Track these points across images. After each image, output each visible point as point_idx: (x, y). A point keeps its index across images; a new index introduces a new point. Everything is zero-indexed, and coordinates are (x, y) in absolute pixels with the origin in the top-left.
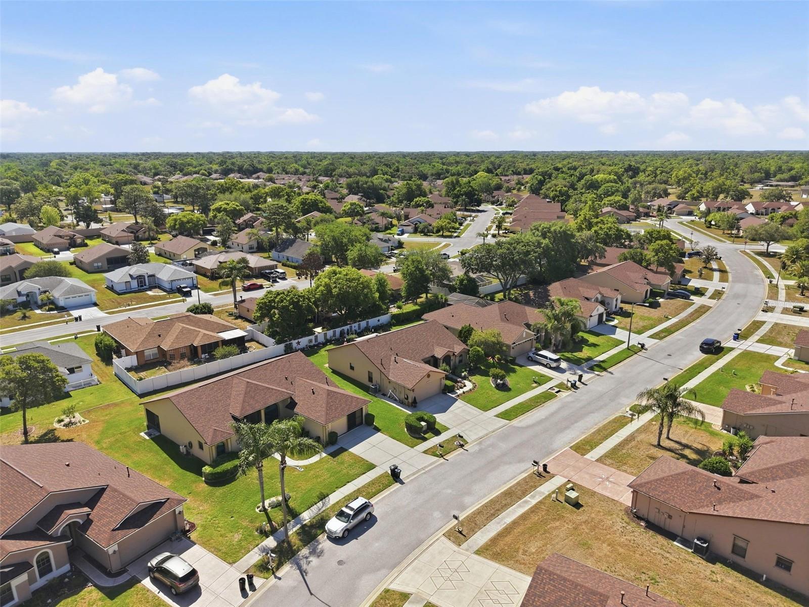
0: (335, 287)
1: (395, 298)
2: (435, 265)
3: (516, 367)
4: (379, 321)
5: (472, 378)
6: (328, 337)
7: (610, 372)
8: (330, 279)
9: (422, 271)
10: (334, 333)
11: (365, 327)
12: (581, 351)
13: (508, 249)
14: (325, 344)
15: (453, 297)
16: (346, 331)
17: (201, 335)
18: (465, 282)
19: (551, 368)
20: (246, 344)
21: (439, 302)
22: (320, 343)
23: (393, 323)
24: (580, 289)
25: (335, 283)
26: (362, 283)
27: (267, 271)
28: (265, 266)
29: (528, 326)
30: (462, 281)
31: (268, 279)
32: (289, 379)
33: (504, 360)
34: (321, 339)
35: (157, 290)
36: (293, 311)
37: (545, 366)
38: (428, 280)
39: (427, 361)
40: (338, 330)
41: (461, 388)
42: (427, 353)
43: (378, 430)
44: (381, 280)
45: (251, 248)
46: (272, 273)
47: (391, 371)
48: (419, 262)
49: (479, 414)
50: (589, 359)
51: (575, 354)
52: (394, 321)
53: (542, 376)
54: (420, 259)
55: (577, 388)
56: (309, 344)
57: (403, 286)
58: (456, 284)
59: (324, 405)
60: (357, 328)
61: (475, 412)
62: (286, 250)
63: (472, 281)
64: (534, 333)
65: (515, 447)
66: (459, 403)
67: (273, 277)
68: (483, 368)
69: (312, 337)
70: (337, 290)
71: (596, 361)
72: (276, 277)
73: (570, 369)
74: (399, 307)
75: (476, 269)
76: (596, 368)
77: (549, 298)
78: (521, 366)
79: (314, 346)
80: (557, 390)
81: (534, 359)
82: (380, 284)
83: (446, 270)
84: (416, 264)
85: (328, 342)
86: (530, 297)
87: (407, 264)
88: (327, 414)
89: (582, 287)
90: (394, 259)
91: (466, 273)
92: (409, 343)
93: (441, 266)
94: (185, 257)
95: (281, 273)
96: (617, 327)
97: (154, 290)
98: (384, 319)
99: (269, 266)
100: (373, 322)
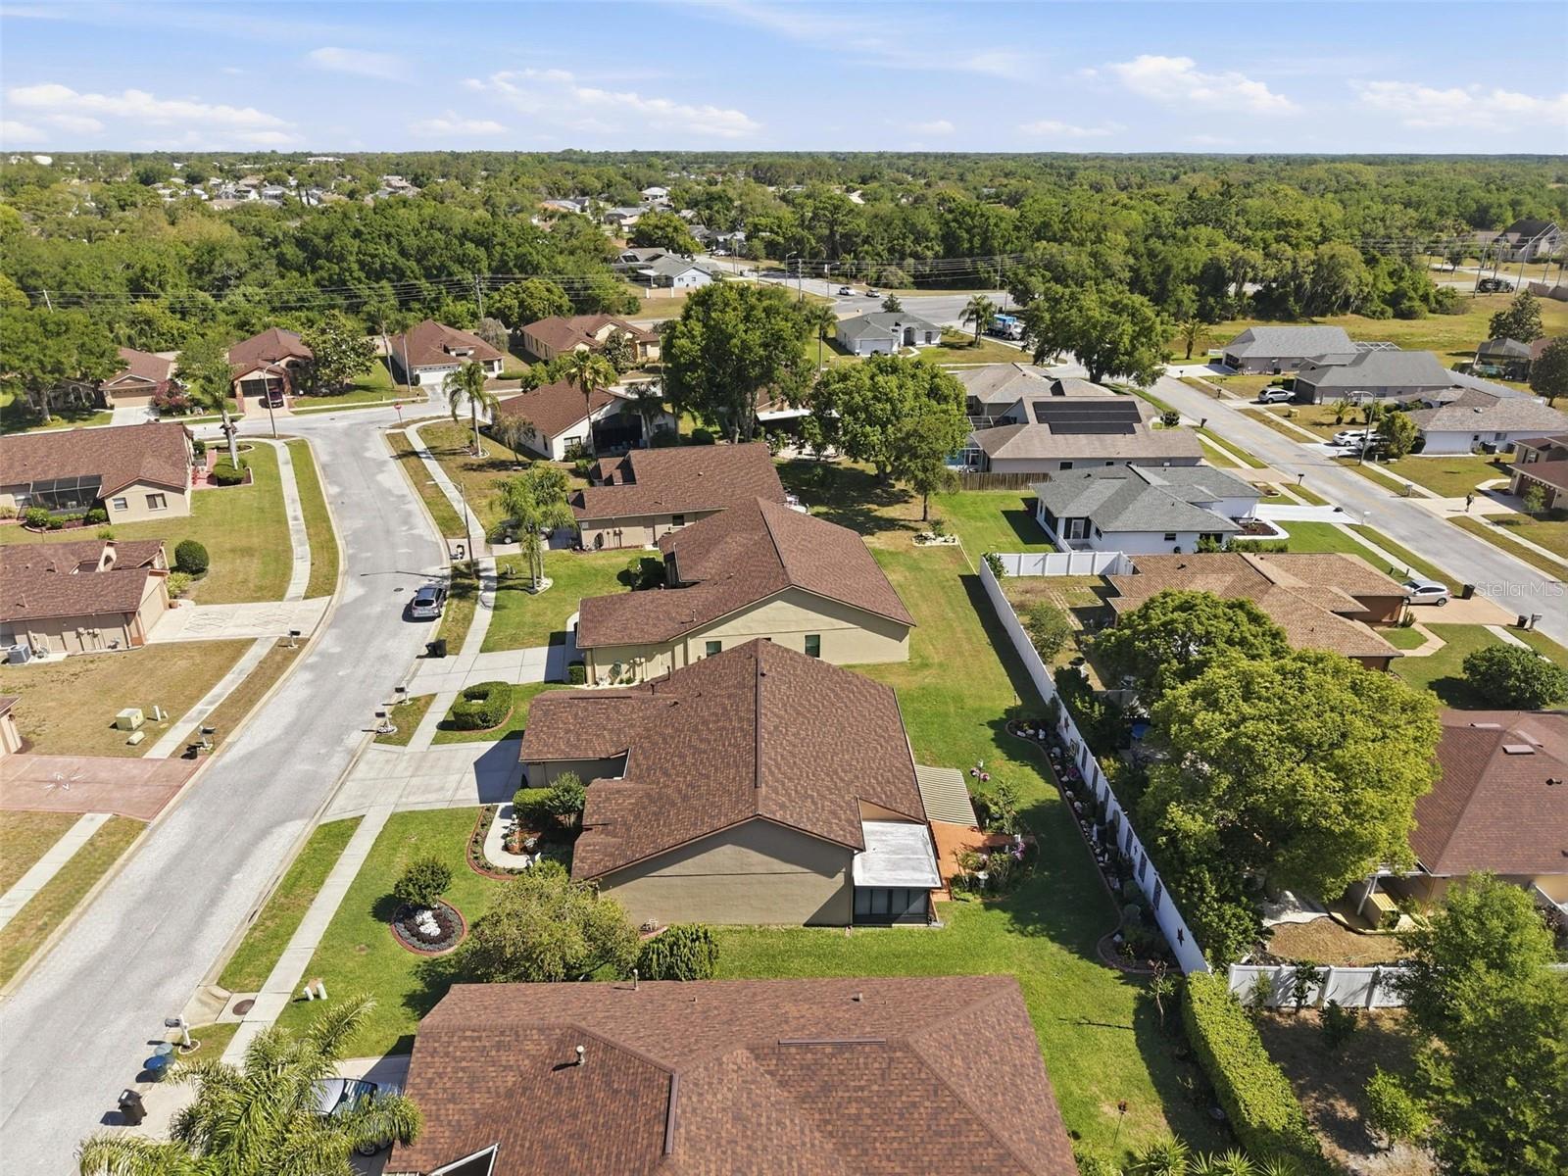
41: (506, 837)
49: (403, 800)
65: (273, 774)
66: (468, 796)
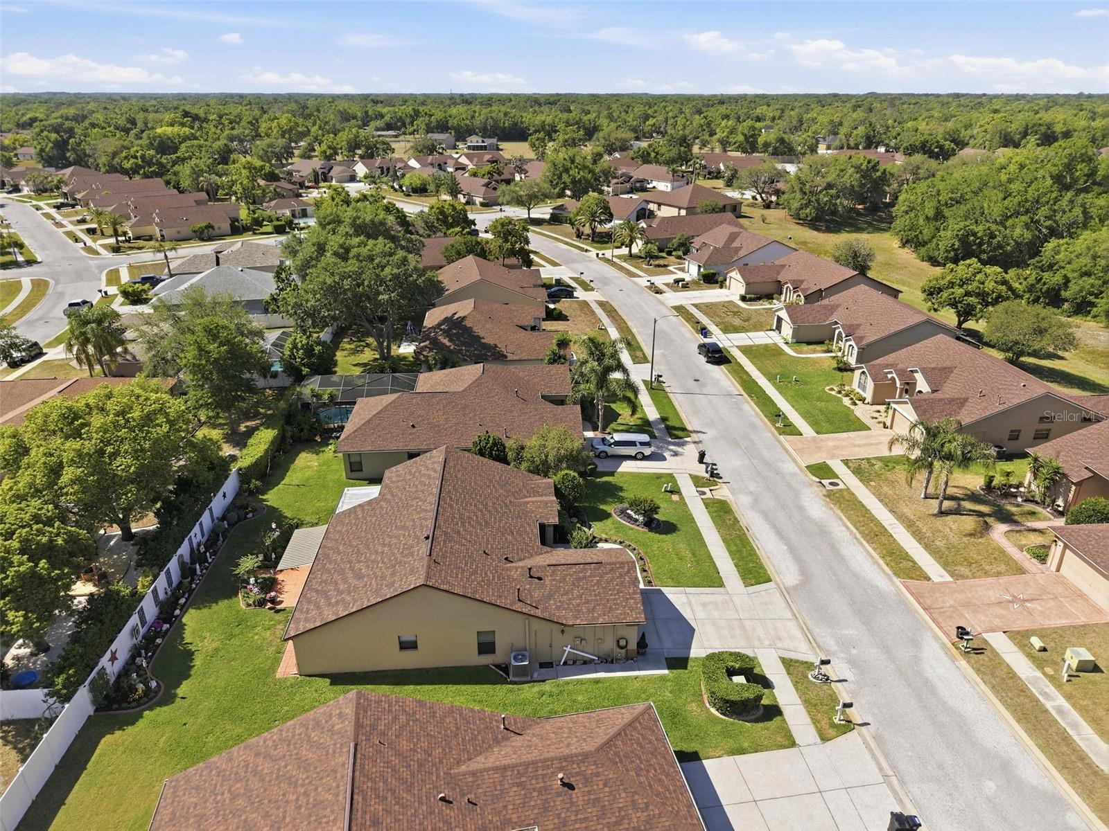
3: (609, 479)
4: (224, 496)
6: (162, 595)
7: (697, 432)
10: (169, 576)
11: (212, 525)
14: (170, 619)
16: (187, 557)
19: (644, 458)
22: (154, 625)
23: (257, 487)
29: (552, 400)
34: (151, 611)
37: (634, 458)
40: (173, 565)
43: (692, 757)
47: (551, 604)
49: (727, 598)
52: (255, 483)
53: (657, 476)
56: (135, 643)
60: (199, 537)
61: (720, 598)
69: (135, 619)
71: (657, 422)
76: (677, 433)
78: (611, 474)
80: (707, 490)
81: (611, 453)
85: (171, 609)
98: (230, 486)
100: (218, 504)
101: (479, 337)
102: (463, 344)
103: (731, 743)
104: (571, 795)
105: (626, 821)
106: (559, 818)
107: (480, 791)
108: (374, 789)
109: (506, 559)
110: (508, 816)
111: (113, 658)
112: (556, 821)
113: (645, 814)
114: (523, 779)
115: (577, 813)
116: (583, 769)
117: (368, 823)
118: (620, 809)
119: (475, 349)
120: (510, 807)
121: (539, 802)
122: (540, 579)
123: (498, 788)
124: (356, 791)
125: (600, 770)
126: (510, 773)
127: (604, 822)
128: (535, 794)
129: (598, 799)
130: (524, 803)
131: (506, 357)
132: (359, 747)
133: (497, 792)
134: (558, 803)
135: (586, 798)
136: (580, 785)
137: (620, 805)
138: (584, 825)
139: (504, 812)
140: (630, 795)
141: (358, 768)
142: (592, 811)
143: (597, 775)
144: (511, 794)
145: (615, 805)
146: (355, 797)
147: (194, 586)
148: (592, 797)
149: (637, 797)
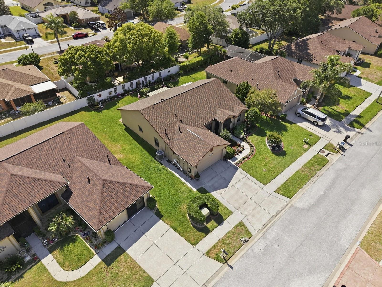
0: (130, 43)
1: (183, 48)
2: (216, 19)
3: (287, 124)
4: (169, 71)
5: (249, 138)
6: (126, 88)
7: (368, 129)
8: (125, 35)
9: (205, 26)
10: (132, 84)
11: (158, 78)
12: (338, 104)
13: (280, 6)
14: (123, 95)
15: (230, 49)
16: (141, 82)
17: (13, 89)
18: (240, 35)
19: (317, 125)
20: (58, 94)
21: (218, 53)
22: (119, 94)
23: (181, 73)
24: (333, 42)
25: (129, 38)
26: (153, 39)
27: (92, 22)
28: (91, 18)
29: (297, 82)
30: (237, 34)
31: (92, 28)
32: (67, 160)
33: (275, 116)
34: (120, 90)
35: (10, 38)
36: (91, 68)
37: (312, 123)
38: (209, 33)
39: (209, 127)
40: (135, 82)
41: (241, 152)
42: (210, 117)
43: (160, 216)
44: (172, 34)
45: (87, 3)
46: (95, 24)
47: (176, 142)
48: (203, 17)
49: (259, 189)
50: (347, 114)
51: (333, 107)
52: (181, 71)
53: (311, 135)
54: (204, 14)
55: (344, 150)
56: (109, 96)
57: (190, 38)
58: (232, 37)
59: (98, 202)
60: (151, 79)
61: (256, 187)
62: (108, 5)
63: (245, 34)
64: (302, 90)
66: (240, 174)
67: (96, 28)
68: (258, 125)
69: (112, 90)
70: (131, 45)
71: (353, 116)
72: (98, 27)
73: (334, 126)
74: (187, 57)
75: (249, 24)
76: (355, 125)
77: (309, 51)
78: (291, 123)
79: (114, 97)
80: (327, 152)
81: (302, 116)
82: (171, 37)
83: (225, 24)
84: (200, 19)
85: (126, 93)
86: (292, 50)
87: (193, 19)
88: (100, 213)
89: (334, 41)
90: (184, 12)
91: (241, 28)
92: (193, 107)
93: (220, 20)
94: (37, 10)
95: (102, 24)
96: (361, 78)
97: (7, 38)
98: (174, 69)
99: (94, 18)
100: (164, 73)
101: (308, 49)
102: (299, 50)
103: (176, 224)
104: (87, 184)
105: (89, 203)
106: (80, 187)
107: (75, 166)
108: (52, 144)
109: (181, 121)
110: (73, 176)
111: (100, 96)
112: (79, 187)
113: (95, 206)
114: (84, 171)
115: (84, 190)
116: (96, 181)
117: (39, 149)
118: (92, 199)
119: (302, 54)
120: (75, 175)
121: (81, 179)
122: (181, 132)
123: (78, 168)
124: (47, 141)
125: (99, 185)
126: (83, 167)
127: (86, 198)
128: (82, 177)
129: (91, 191)
130: (78, 177)
131: (312, 61)
132: (63, 134)
133: (77, 169)
134: (83, 184)
135: (89, 189)
136: (91, 185)
137: (93, 198)
138: (82, 194)
139: (73, 175)
140: (97, 198)
141: (55, 137)
142: (87, 193)
143: (97, 186)
144: (79, 172)
145: (92, 197)
146: (45, 142)
147: (137, 91)
148: (90, 190)
149: (98, 200)
